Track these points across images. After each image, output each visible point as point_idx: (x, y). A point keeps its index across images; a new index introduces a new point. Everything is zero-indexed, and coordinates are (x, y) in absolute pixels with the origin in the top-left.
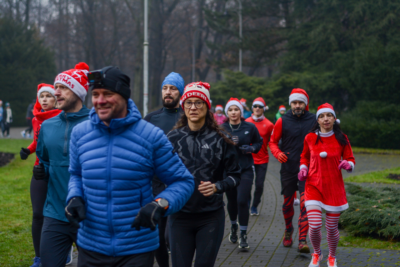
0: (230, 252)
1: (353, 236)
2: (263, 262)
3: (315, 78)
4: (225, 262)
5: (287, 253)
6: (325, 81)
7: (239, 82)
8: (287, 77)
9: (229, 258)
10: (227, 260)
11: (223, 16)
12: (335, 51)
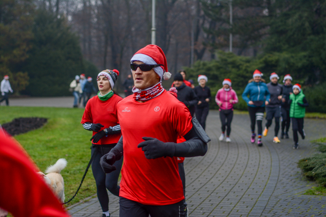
0: (222, 199)
1: (323, 187)
2: (248, 207)
3: (292, 57)
4: (218, 207)
5: (269, 200)
6: (301, 59)
7: (230, 60)
8: (269, 57)
9: (221, 203)
10: (219, 205)
11: (216, 7)
12: (309, 35)
